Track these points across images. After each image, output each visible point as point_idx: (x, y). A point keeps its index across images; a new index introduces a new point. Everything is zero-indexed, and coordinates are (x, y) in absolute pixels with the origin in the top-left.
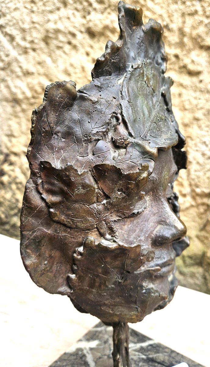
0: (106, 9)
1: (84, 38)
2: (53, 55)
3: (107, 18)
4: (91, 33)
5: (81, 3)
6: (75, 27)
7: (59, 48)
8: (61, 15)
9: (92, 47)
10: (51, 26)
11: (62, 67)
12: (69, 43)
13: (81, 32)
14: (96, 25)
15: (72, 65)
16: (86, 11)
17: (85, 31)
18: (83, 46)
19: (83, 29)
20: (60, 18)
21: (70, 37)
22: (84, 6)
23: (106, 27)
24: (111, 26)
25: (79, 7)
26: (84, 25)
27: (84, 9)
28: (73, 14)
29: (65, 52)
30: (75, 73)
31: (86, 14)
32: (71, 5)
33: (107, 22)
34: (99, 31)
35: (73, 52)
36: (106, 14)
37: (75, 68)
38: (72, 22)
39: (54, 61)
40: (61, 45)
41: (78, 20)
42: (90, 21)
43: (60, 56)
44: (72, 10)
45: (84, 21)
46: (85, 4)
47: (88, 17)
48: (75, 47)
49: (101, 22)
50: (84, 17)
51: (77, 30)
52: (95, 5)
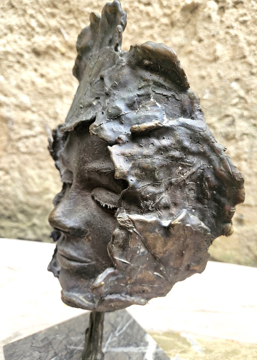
0: (47, 32)
1: (31, 58)
2: (5, 73)
3: (49, 40)
4: (37, 53)
5: (25, 28)
6: (22, 49)
7: (10, 67)
8: (9, 40)
9: (38, 64)
11: (14, 83)
12: (19, 62)
13: (28, 52)
14: (40, 46)
15: (23, 81)
16: (30, 35)
17: (31, 51)
18: (31, 65)
19: (29, 50)
20: (8, 42)
21: (18, 57)
22: (28, 31)
23: (49, 47)
24: (53, 46)
25: (24, 32)
26: (29, 46)
27: (28, 33)
28: (19, 38)
29: (15, 70)
30: (27, 87)
31: (31, 37)
32: (17, 30)
33: (49, 43)
34: (43, 51)
35: (23, 70)
36: (47, 36)
37: (26, 83)
38: (19, 45)
39: (7, 78)
40: (11, 64)
41: (24, 43)
42: (34, 43)
43: (11, 74)
44: (18, 35)
45: (29, 43)
46: (29, 29)
47: (33, 40)
48: (24, 65)
49: (44, 44)
50: (29, 40)
51: (24, 51)
52: (38, 29)
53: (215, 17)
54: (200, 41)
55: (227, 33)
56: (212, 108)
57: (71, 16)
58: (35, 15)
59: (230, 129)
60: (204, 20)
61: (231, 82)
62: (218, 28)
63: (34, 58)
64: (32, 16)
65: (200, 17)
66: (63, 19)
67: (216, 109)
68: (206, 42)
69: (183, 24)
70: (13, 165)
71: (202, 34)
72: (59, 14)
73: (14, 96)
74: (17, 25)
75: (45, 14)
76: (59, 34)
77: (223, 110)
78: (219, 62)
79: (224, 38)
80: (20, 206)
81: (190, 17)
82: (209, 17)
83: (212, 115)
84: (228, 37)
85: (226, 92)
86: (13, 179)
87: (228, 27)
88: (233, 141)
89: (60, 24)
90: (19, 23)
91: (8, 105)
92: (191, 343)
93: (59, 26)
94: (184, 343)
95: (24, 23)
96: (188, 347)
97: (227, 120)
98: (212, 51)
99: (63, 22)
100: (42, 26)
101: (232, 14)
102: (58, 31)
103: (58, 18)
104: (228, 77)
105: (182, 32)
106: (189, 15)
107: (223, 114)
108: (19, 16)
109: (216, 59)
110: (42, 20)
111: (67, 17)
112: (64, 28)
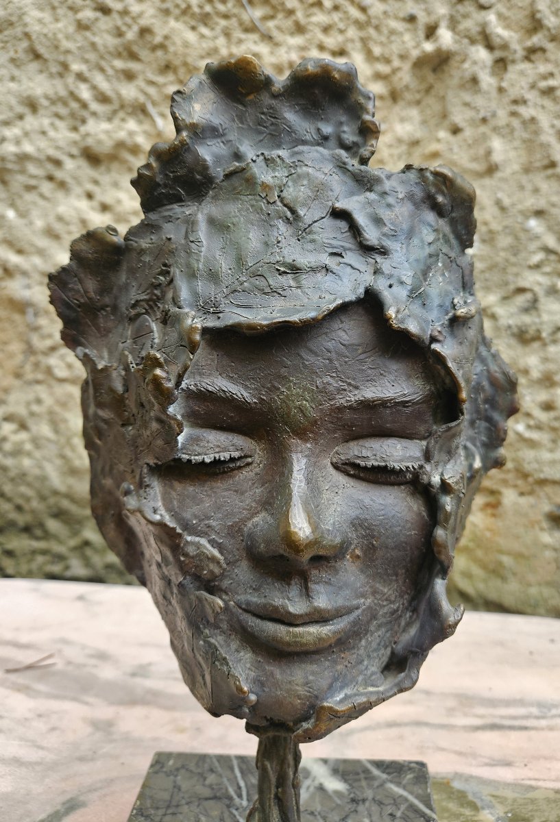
1: (79, 167)
2: (18, 202)
3: (120, 128)
4: (92, 158)
5: (65, 104)
6: (58, 148)
7: (30, 188)
8: (28, 127)
9: (96, 182)
10: (10, 148)
11: (39, 223)
12: (50, 178)
13: (72, 156)
14: (99, 142)
15: (60, 219)
16: (76, 119)
17: (79, 154)
18: (79, 183)
19: (75, 151)
20: (26, 134)
21: (50, 166)
22: (71, 110)
23: (120, 145)
24: (129, 142)
25: (63, 111)
26: (75, 143)
27: (73, 115)
28: (52, 124)
29: (42, 196)
31: (78, 124)
32: (46, 108)
33: (122, 135)
34: (106, 152)
35: (60, 195)
36: (116, 121)
37: (67, 224)
38: (52, 140)
39: (22, 214)
40: (33, 182)
41: (63, 134)
42: (88, 135)
43: (34, 203)
44: (49, 117)
45: (74, 136)
46: (74, 105)
47: (83, 129)
48: (62, 185)
49: (110, 137)
50: (75, 129)
51: (63, 153)
52: (94, 106)
53: (487, 80)
54: (456, 131)
55: (514, 114)
56: (487, 275)
57: (171, 77)
58: (87, 74)
59: (527, 319)
60: (462, 86)
61: (527, 217)
62: (494, 105)
63: (86, 170)
64: (81, 77)
65: (455, 81)
66: (152, 83)
67: (495, 277)
68: (468, 133)
69: (418, 96)
70: (35, 408)
71: (459, 116)
72: (143, 72)
73: (41, 252)
74: (47, 97)
75: (110, 72)
76: (141, 117)
77: (511, 278)
78: (499, 175)
79: (508, 125)
80: (52, 500)
81: (432, 81)
82: (475, 80)
83: (487, 289)
84: (516, 123)
85: (517, 238)
86: (36, 442)
87: (515, 102)
88: (536, 345)
89: (146, 94)
90: (51, 92)
91: (25, 273)
92: (479, 804)
93: (142, 99)
94: (462, 805)
95: (63, 93)
96: (472, 813)
97: (521, 300)
98: (481, 152)
99: (152, 91)
100: (103, 99)
101: (522, 73)
102: (140, 111)
103: (140, 82)
104: (520, 207)
105: (414, 113)
106: (431, 78)
107: (512, 287)
108: (51, 76)
109: (491, 170)
110: (104, 85)
111: (160, 79)
112: (154, 104)
